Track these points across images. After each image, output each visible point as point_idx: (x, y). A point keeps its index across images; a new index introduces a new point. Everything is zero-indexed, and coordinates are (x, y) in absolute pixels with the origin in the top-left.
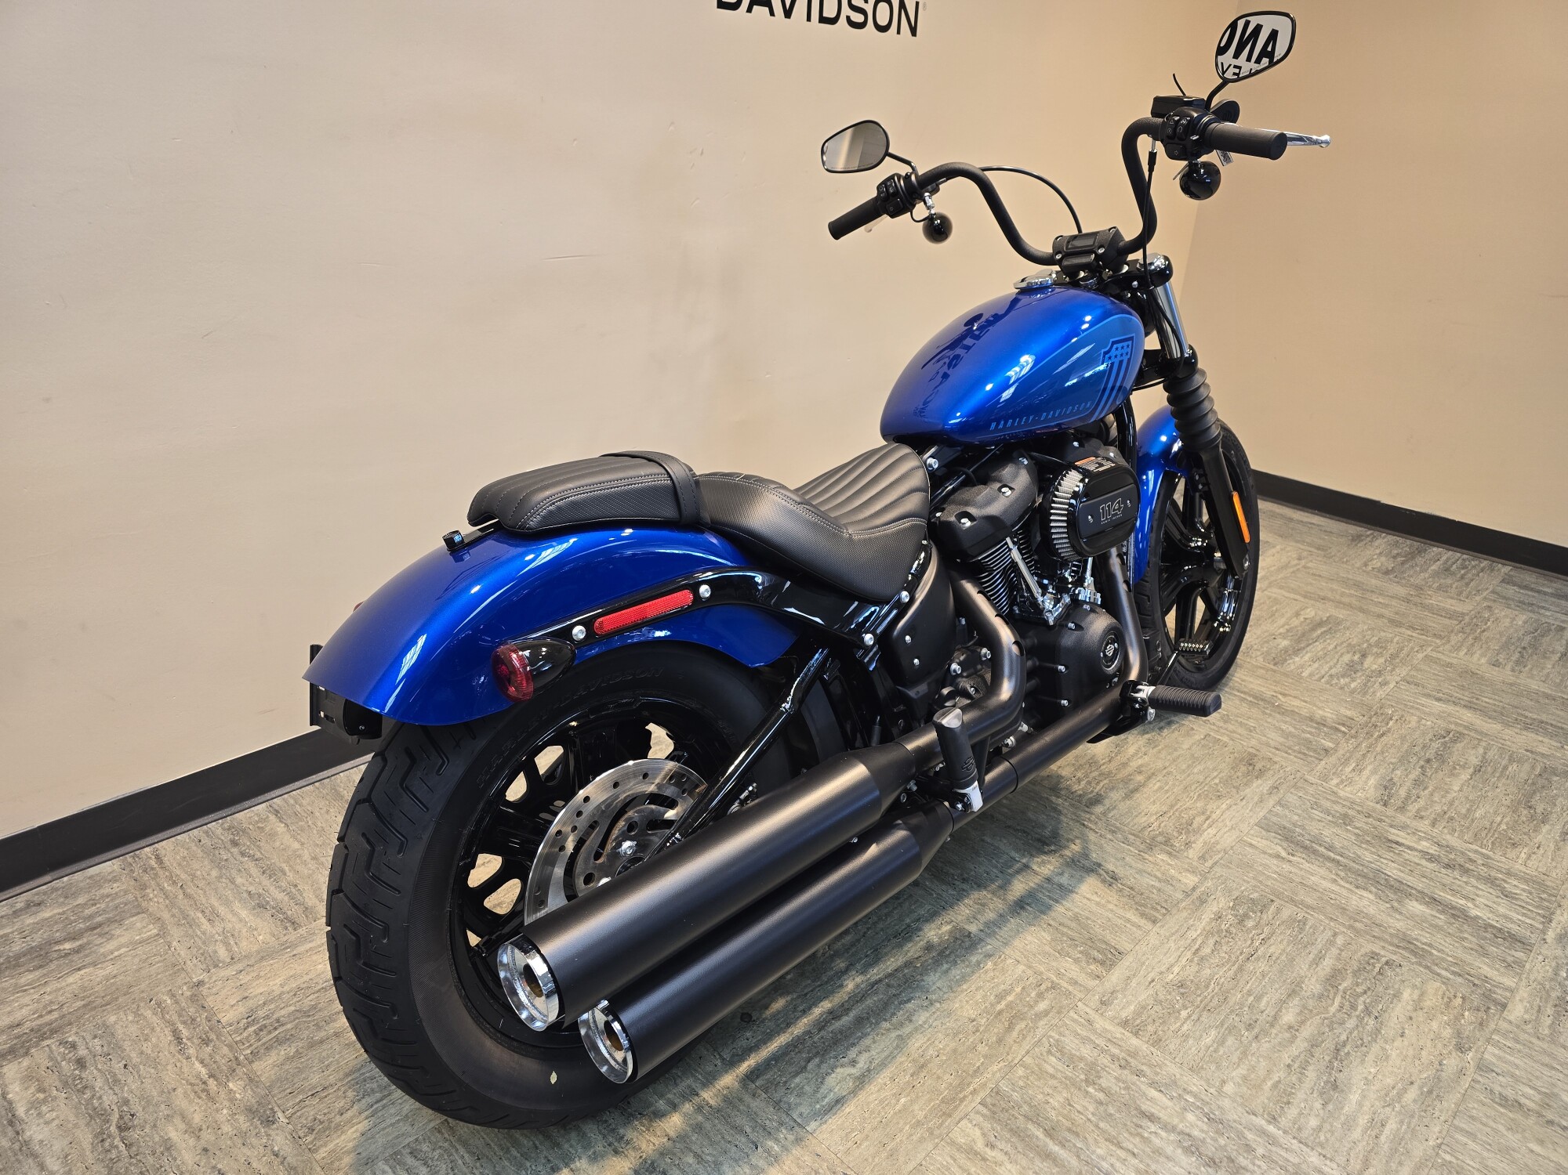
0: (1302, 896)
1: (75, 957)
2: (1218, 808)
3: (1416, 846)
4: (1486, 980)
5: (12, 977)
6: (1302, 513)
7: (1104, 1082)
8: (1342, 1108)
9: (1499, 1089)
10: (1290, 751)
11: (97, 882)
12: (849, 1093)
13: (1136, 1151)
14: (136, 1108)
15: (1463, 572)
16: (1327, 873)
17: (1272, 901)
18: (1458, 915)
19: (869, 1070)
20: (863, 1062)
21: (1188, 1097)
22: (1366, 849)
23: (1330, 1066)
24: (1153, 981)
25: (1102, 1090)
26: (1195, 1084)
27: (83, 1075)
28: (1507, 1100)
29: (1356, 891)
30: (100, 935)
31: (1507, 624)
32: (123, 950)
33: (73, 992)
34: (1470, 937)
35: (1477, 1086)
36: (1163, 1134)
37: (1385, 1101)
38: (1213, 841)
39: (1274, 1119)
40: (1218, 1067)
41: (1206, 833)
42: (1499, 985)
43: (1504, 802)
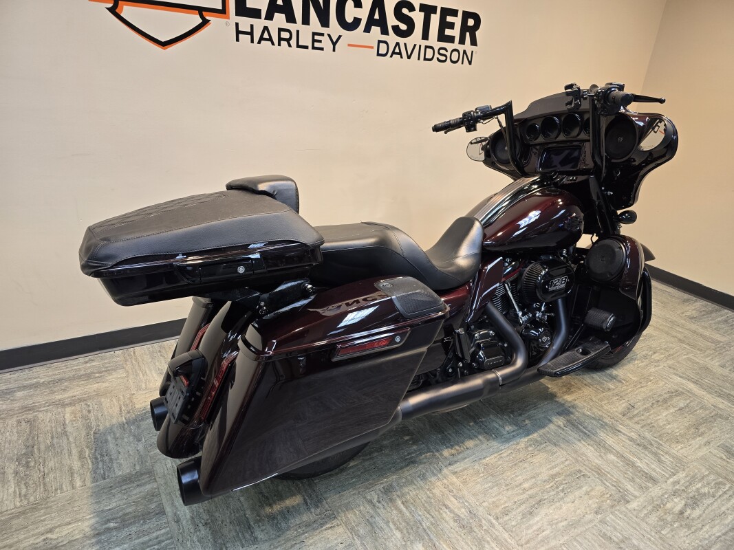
1: (98, 379)
2: (541, 404)
3: (628, 434)
4: (626, 491)
5: (78, 382)
7: (434, 491)
8: (529, 522)
9: (605, 531)
10: (590, 387)
13: (434, 517)
16: (578, 437)
17: (546, 443)
18: (630, 464)
21: (466, 503)
23: (533, 506)
26: (472, 500)
27: (89, 415)
28: (606, 535)
29: (588, 446)
30: (108, 374)
32: (113, 380)
33: (94, 390)
34: (630, 474)
35: (595, 527)
36: (448, 513)
37: (550, 524)
39: (497, 518)
40: (485, 496)
41: (531, 412)
42: (631, 494)
43: (685, 424)
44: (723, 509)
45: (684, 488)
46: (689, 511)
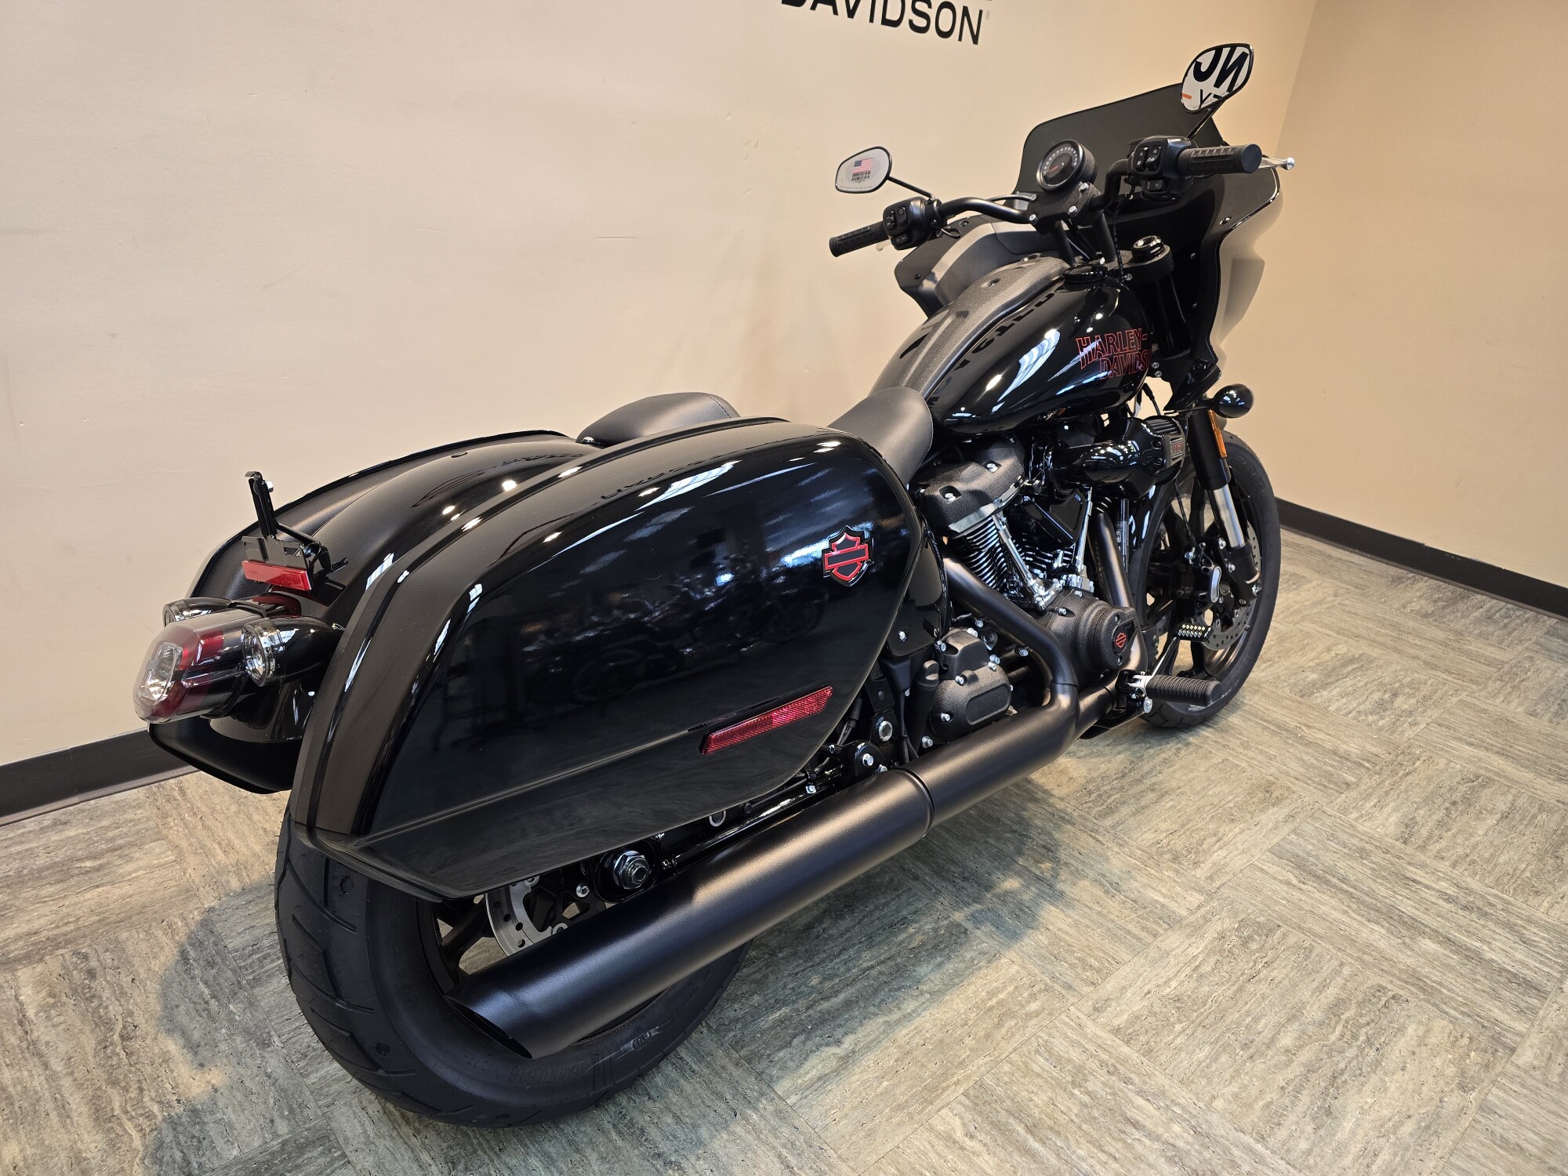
0: (1310, 924)
1: (95, 875)
2: (1231, 831)
3: (1434, 885)
4: (1496, 1022)
5: (34, 888)
6: (1342, 551)
7: (1090, 1086)
8: (1334, 1135)
9: (1501, 1131)
10: (1310, 782)
11: (122, 808)
12: (832, 1072)
13: (1117, 1155)
14: (140, 1019)
15: (1506, 621)
16: (1339, 904)
17: (1279, 926)
18: (1473, 956)
19: (853, 1052)
20: (848, 1042)
21: (1175, 1109)
22: (1381, 884)
23: (1325, 1093)
24: (1149, 992)
25: (1088, 1093)
26: (1184, 1096)
27: (92, 985)
28: (1507, 1142)
29: (1368, 924)
30: (120, 857)
31: (1548, 676)
32: (141, 872)
33: (90, 908)
34: (1482, 979)
35: (1478, 1126)
36: (1147, 1141)
37: (1380, 1132)
38: (1222, 862)
39: (1263, 1138)
40: (1209, 1082)
41: (1216, 854)
42: (1509, 1029)
43: (1530, 850)
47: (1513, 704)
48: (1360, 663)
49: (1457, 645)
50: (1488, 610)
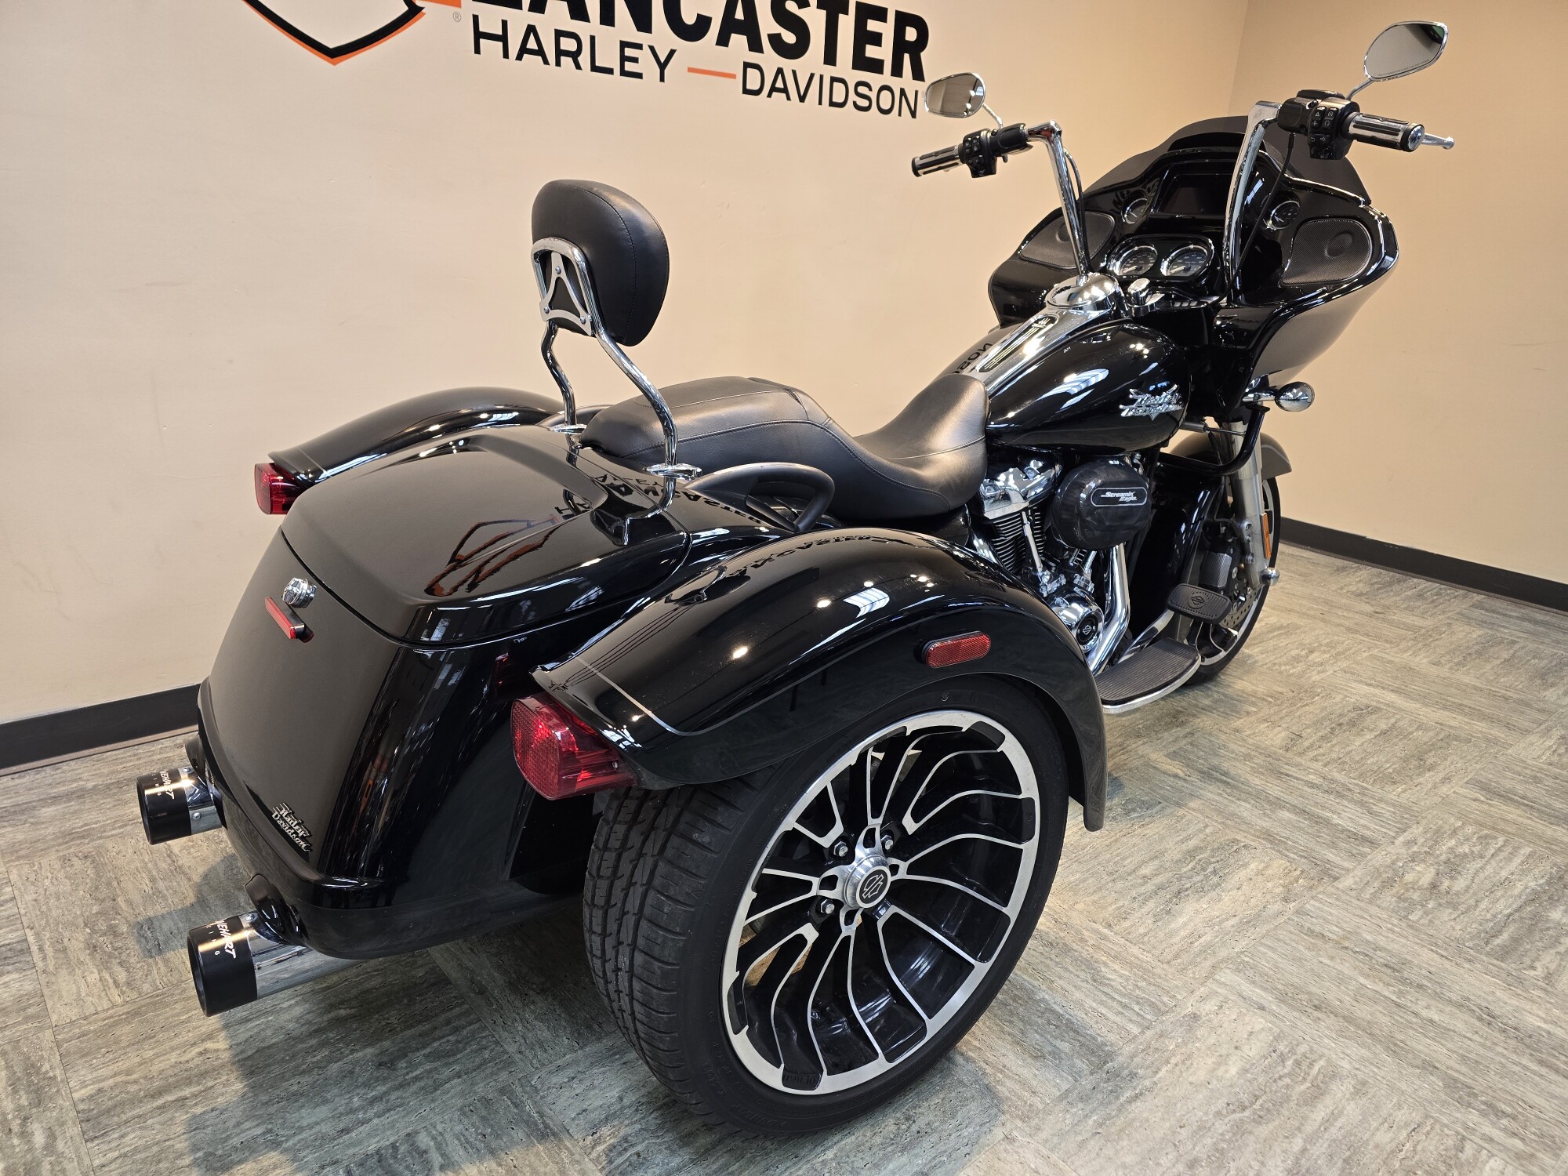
0: (1188, 801)
2: (1135, 743)
3: (1302, 777)
4: (1328, 862)
6: (1295, 548)
8: (1169, 925)
9: (1310, 926)
10: (1215, 711)
15: (1435, 597)
16: (1215, 789)
17: (1160, 803)
18: (1322, 822)
22: (1256, 777)
23: (1169, 901)
28: (1312, 931)
29: (1238, 802)
31: (1461, 637)
34: (1325, 836)
35: (1291, 922)
37: (1208, 924)
38: (1123, 763)
39: (1110, 925)
40: (1076, 895)
41: (1118, 758)
42: (1338, 866)
43: (1398, 755)
44: (1504, 874)
45: (1426, 849)
46: (1446, 883)
47: (1417, 659)
48: (1287, 630)
49: (1382, 616)
50: (1420, 590)
